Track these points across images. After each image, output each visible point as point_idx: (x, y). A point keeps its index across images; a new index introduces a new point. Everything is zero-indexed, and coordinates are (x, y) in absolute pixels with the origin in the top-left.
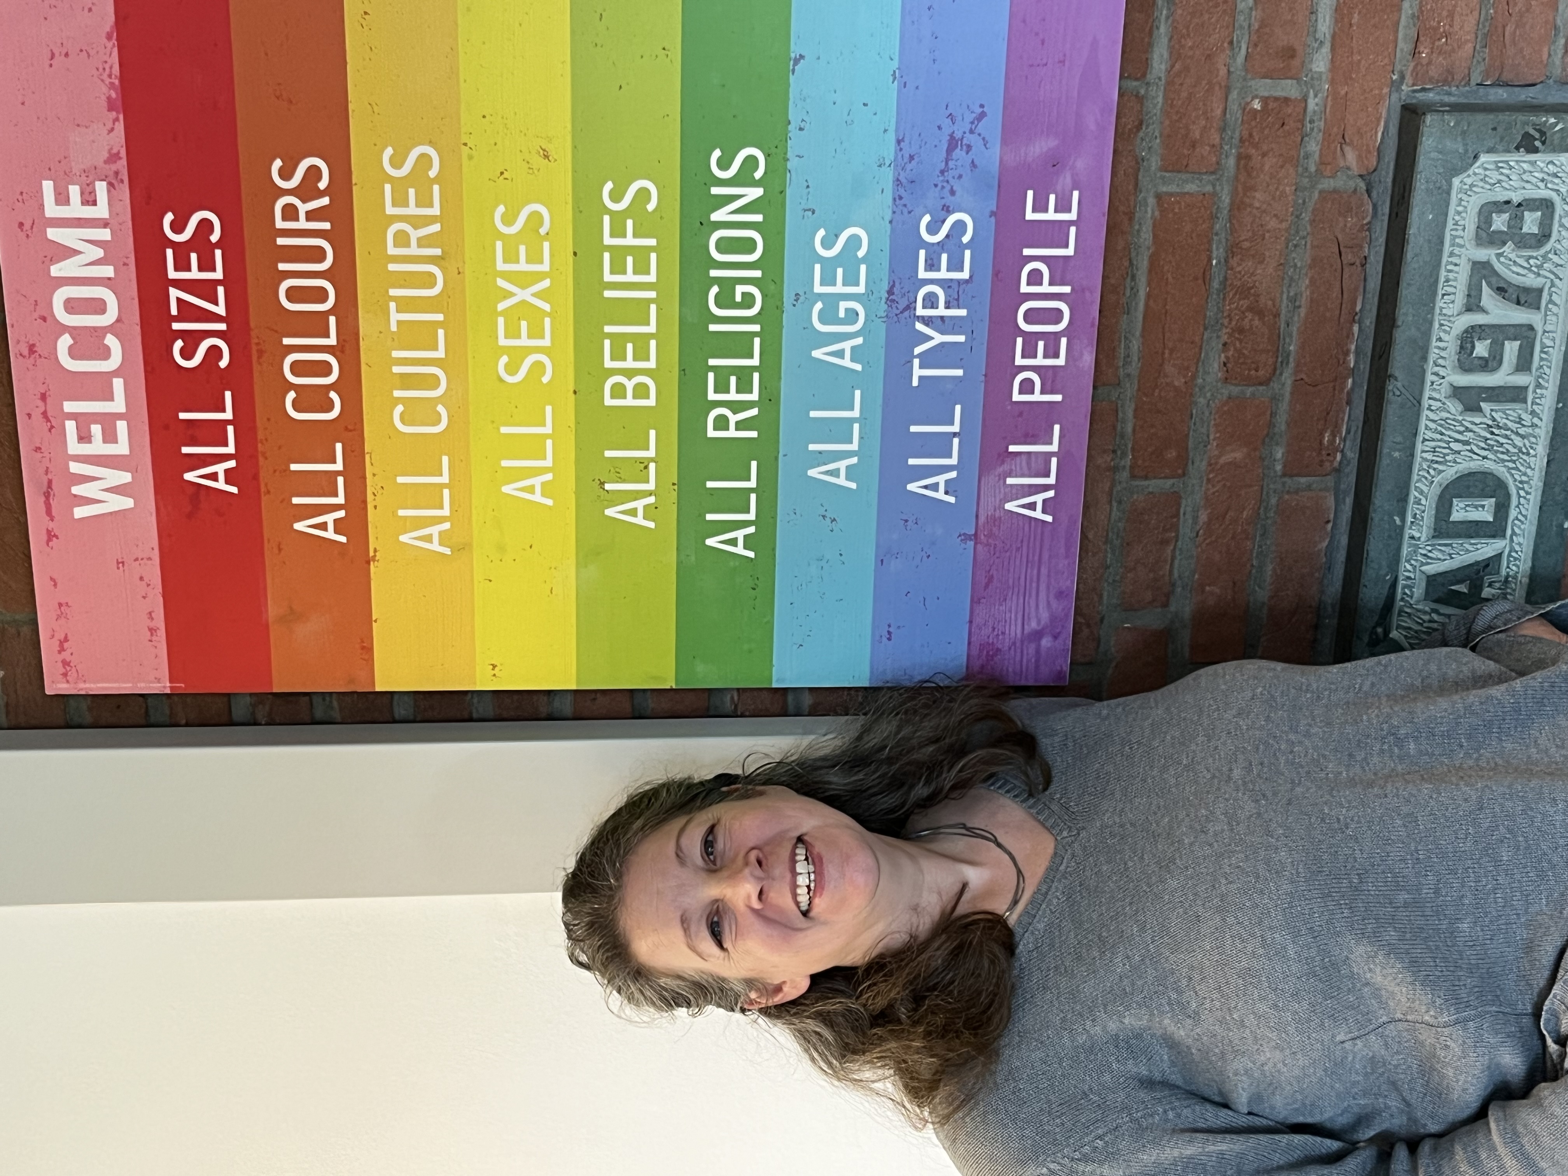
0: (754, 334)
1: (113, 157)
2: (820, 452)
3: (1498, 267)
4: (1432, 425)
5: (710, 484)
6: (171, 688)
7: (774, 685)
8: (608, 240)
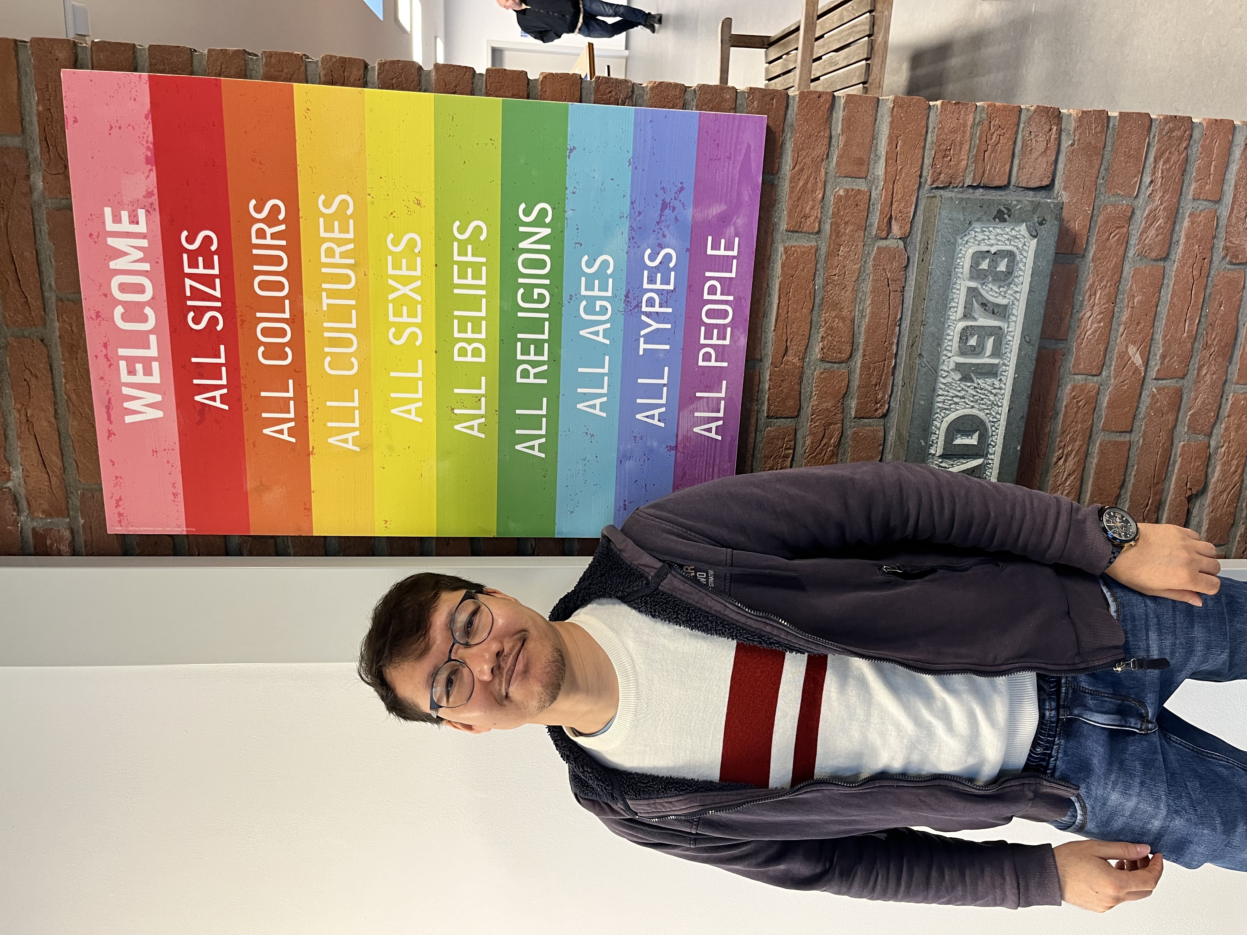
0: (546, 319)
1: (150, 194)
2: (584, 394)
3: (981, 290)
4: (943, 386)
5: (518, 412)
6: (187, 531)
7: (556, 537)
8: (456, 258)
